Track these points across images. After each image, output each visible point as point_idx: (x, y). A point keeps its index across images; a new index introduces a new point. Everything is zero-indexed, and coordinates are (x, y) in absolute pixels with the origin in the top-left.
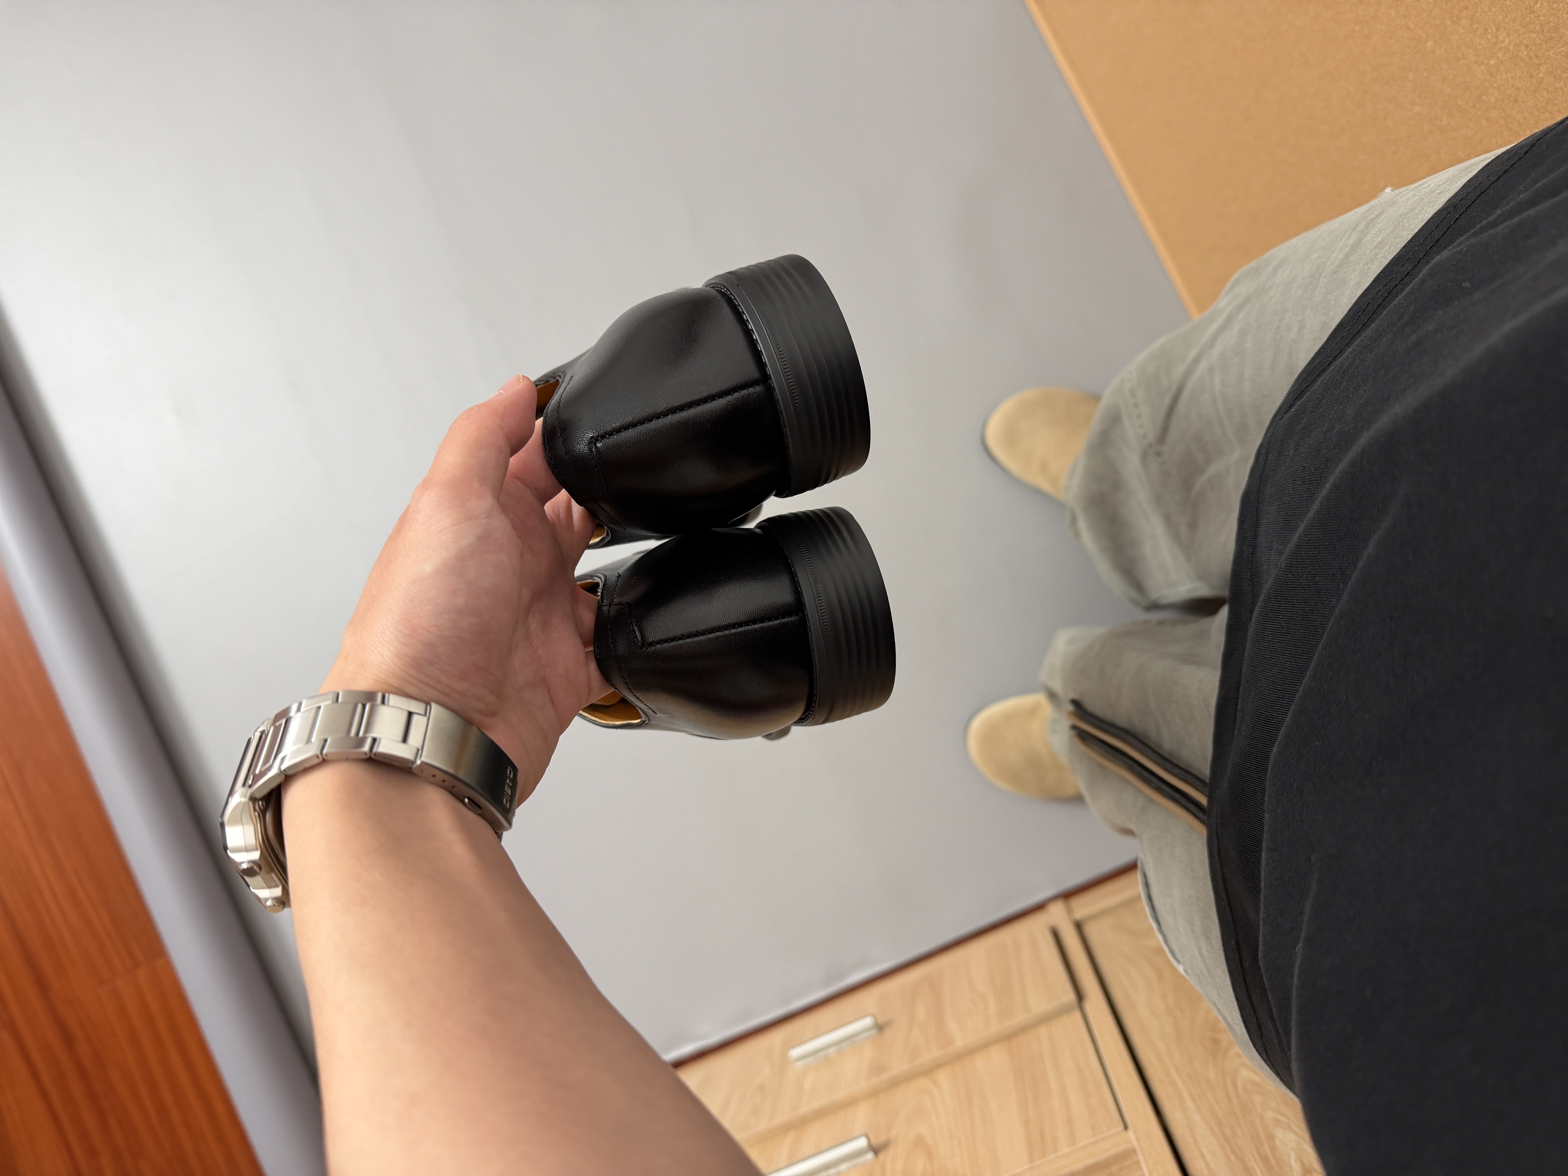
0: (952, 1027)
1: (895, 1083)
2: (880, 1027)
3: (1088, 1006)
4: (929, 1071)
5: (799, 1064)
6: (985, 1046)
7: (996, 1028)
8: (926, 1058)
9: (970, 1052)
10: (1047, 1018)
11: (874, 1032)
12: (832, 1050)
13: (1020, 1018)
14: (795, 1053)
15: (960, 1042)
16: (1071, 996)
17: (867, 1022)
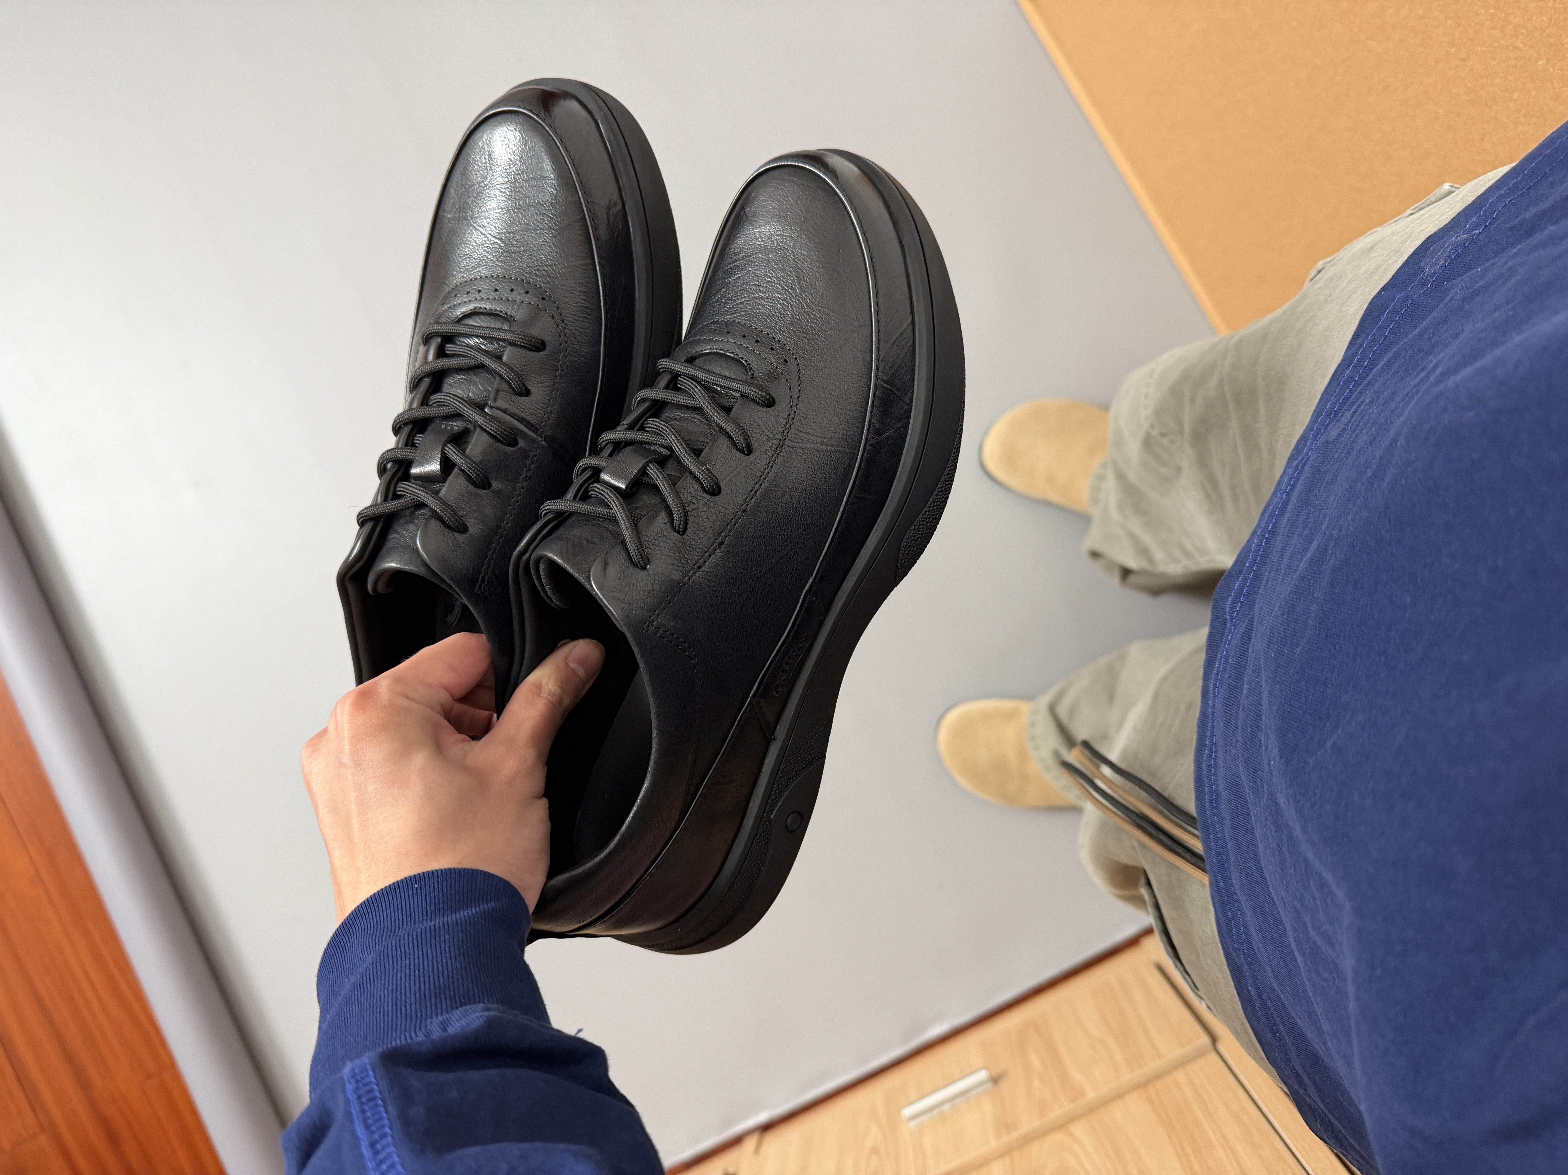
0: (1077, 1076)
1: (1027, 1140)
2: (995, 1080)
3: (1221, 1047)
4: (1063, 1124)
5: (913, 1123)
6: (1120, 1095)
7: (1127, 1077)
8: (1056, 1113)
9: (1105, 1103)
10: (1180, 1064)
11: (989, 1085)
12: (946, 1107)
13: (1152, 1065)
14: (907, 1112)
15: (1091, 1095)
16: (1205, 1039)
17: (982, 1075)
